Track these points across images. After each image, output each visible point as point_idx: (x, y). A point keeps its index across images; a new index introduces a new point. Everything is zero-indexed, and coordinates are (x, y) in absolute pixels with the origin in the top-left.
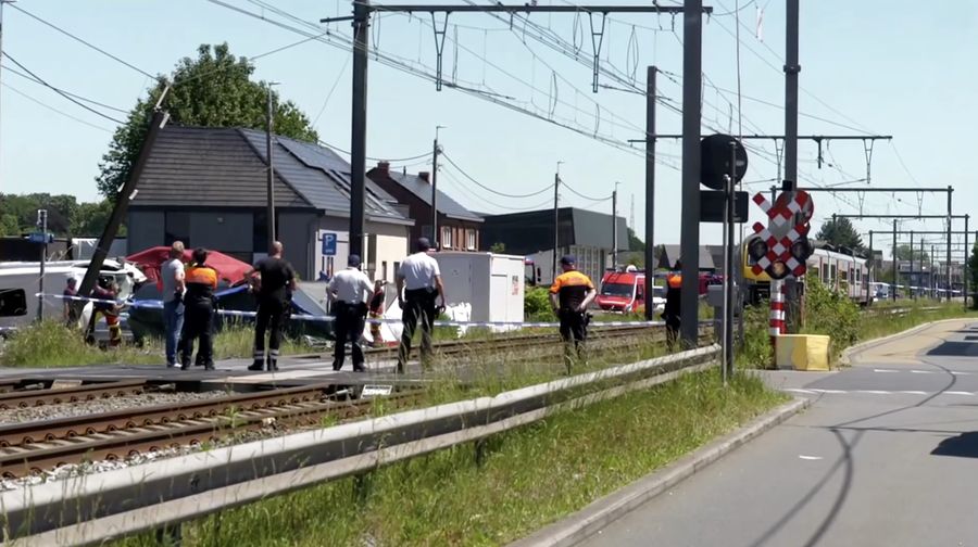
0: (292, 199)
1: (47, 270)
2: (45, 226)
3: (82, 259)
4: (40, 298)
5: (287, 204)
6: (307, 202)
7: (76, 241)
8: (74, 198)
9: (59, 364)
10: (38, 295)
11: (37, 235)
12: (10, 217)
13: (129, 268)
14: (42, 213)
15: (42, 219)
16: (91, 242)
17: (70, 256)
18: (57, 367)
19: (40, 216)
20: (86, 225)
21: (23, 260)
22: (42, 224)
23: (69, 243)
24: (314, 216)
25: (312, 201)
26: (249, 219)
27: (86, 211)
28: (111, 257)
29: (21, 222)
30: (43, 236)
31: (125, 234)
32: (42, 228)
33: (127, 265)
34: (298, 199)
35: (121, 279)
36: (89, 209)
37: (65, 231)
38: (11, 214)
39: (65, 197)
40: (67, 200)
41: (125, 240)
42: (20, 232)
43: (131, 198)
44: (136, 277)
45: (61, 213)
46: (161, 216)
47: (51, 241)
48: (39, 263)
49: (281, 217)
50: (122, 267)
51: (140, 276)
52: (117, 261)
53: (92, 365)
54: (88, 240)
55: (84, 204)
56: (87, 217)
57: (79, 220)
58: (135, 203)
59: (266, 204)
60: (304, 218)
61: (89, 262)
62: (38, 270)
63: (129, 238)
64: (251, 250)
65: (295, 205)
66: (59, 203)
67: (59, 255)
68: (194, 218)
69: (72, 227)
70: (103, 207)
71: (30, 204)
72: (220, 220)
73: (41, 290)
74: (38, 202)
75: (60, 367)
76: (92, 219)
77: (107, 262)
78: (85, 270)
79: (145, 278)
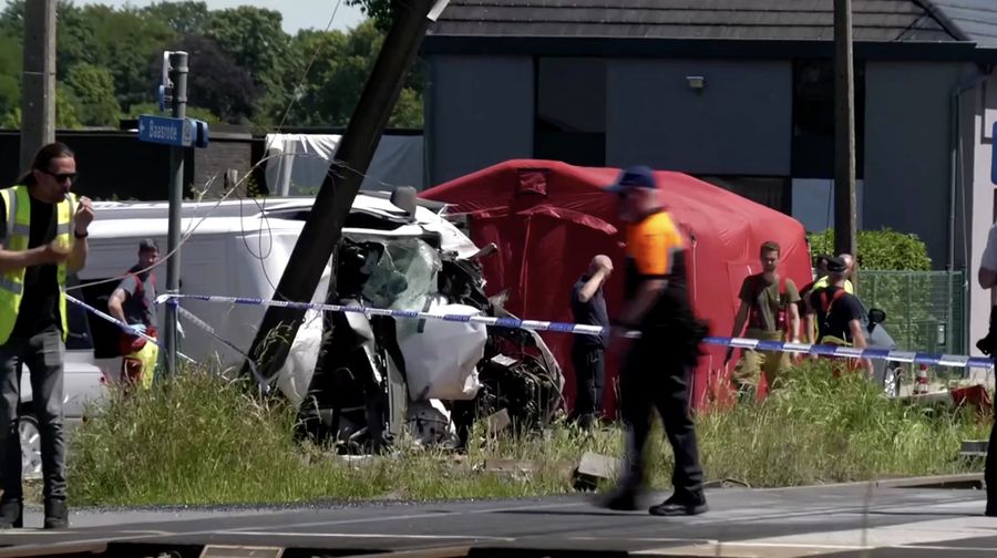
0: (907, 21)
1: (187, 225)
2: (183, 97)
3: (294, 193)
4: (170, 305)
5: (892, 36)
6: (947, 28)
7: (276, 141)
8: (275, 17)
9: (218, 498)
10: (162, 299)
11: (159, 122)
12: (93, 71)
13: (430, 219)
14: (175, 60)
15: (174, 75)
16: (324, 144)
17: (260, 185)
18: (213, 506)
19: (167, 67)
20: (311, 92)
21: (123, 198)
22: (174, 91)
23: (259, 148)
24: (969, 69)
25: (962, 26)
26: (779, 78)
27: (308, 52)
28: (374, 190)
29: (123, 84)
30: (179, 125)
31: (421, 122)
32: (175, 104)
33: (422, 213)
34: (923, 22)
35: (405, 250)
36: (319, 48)
37: (249, 112)
38: (95, 62)
39: (247, 13)
40: (256, 22)
41: (419, 139)
42: (119, 116)
43: (433, 16)
44: (446, 246)
45: (240, 59)
46: (525, 68)
47: (200, 140)
48: (165, 206)
49: (871, 73)
50: (409, 217)
51: (459, 244)
52: (393, 200)
53: (318, 502)
54: (313, 139)
55: (302, 35)
56: (314, 73)
57: (289, 82)
58: (449, 31)
59: (828, 35)
60: (939, 77)
61: (310, 202)
62: (160, 226)
63: (430, 131)
64: (785, 170)
65: (913, 38)
66: (231, 30)
67: (227, 184)
68: (617, 73)
69: (268, 99)
70: (359, 42)
71: (147, 33)
72: (696, 81)
73: (169, 286)
74: (170, 28)
75: (224, 507)
76: (327, 76)
77: (362, 203)
78: (297, 227)
79: (474, 251)
